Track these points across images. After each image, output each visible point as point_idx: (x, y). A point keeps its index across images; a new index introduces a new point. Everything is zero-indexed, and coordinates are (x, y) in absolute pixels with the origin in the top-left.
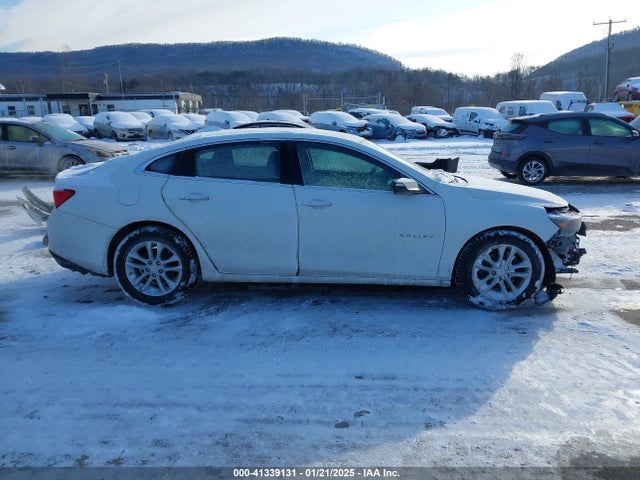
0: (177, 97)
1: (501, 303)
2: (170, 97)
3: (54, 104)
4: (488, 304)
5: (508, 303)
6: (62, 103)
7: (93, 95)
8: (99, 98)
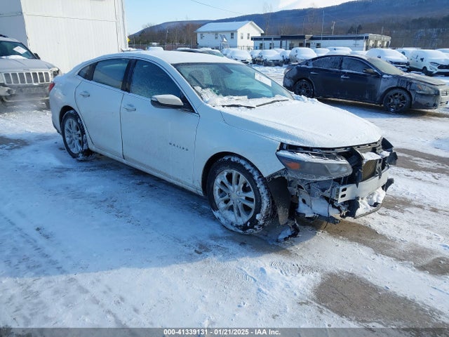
0: (367, 38)
1: (232, 224)
2: (362, 38)
3: (284, 42)
4: (223, 221)
5: (237, 226)
6: (289, 42)
7: (308, 36)
8: (312, 39)
